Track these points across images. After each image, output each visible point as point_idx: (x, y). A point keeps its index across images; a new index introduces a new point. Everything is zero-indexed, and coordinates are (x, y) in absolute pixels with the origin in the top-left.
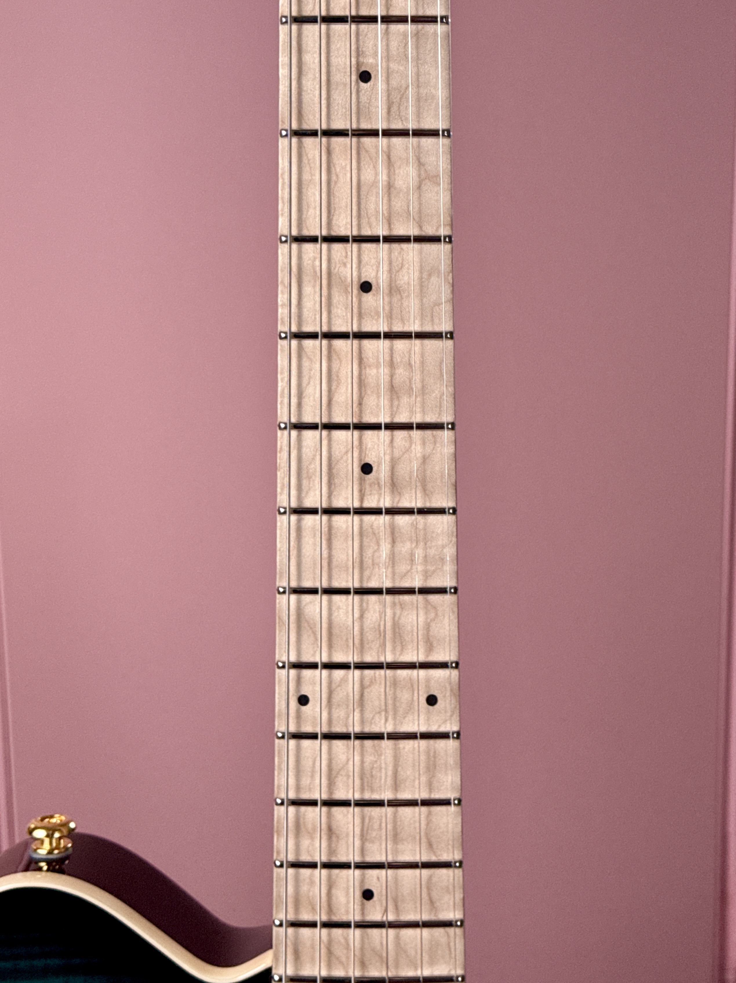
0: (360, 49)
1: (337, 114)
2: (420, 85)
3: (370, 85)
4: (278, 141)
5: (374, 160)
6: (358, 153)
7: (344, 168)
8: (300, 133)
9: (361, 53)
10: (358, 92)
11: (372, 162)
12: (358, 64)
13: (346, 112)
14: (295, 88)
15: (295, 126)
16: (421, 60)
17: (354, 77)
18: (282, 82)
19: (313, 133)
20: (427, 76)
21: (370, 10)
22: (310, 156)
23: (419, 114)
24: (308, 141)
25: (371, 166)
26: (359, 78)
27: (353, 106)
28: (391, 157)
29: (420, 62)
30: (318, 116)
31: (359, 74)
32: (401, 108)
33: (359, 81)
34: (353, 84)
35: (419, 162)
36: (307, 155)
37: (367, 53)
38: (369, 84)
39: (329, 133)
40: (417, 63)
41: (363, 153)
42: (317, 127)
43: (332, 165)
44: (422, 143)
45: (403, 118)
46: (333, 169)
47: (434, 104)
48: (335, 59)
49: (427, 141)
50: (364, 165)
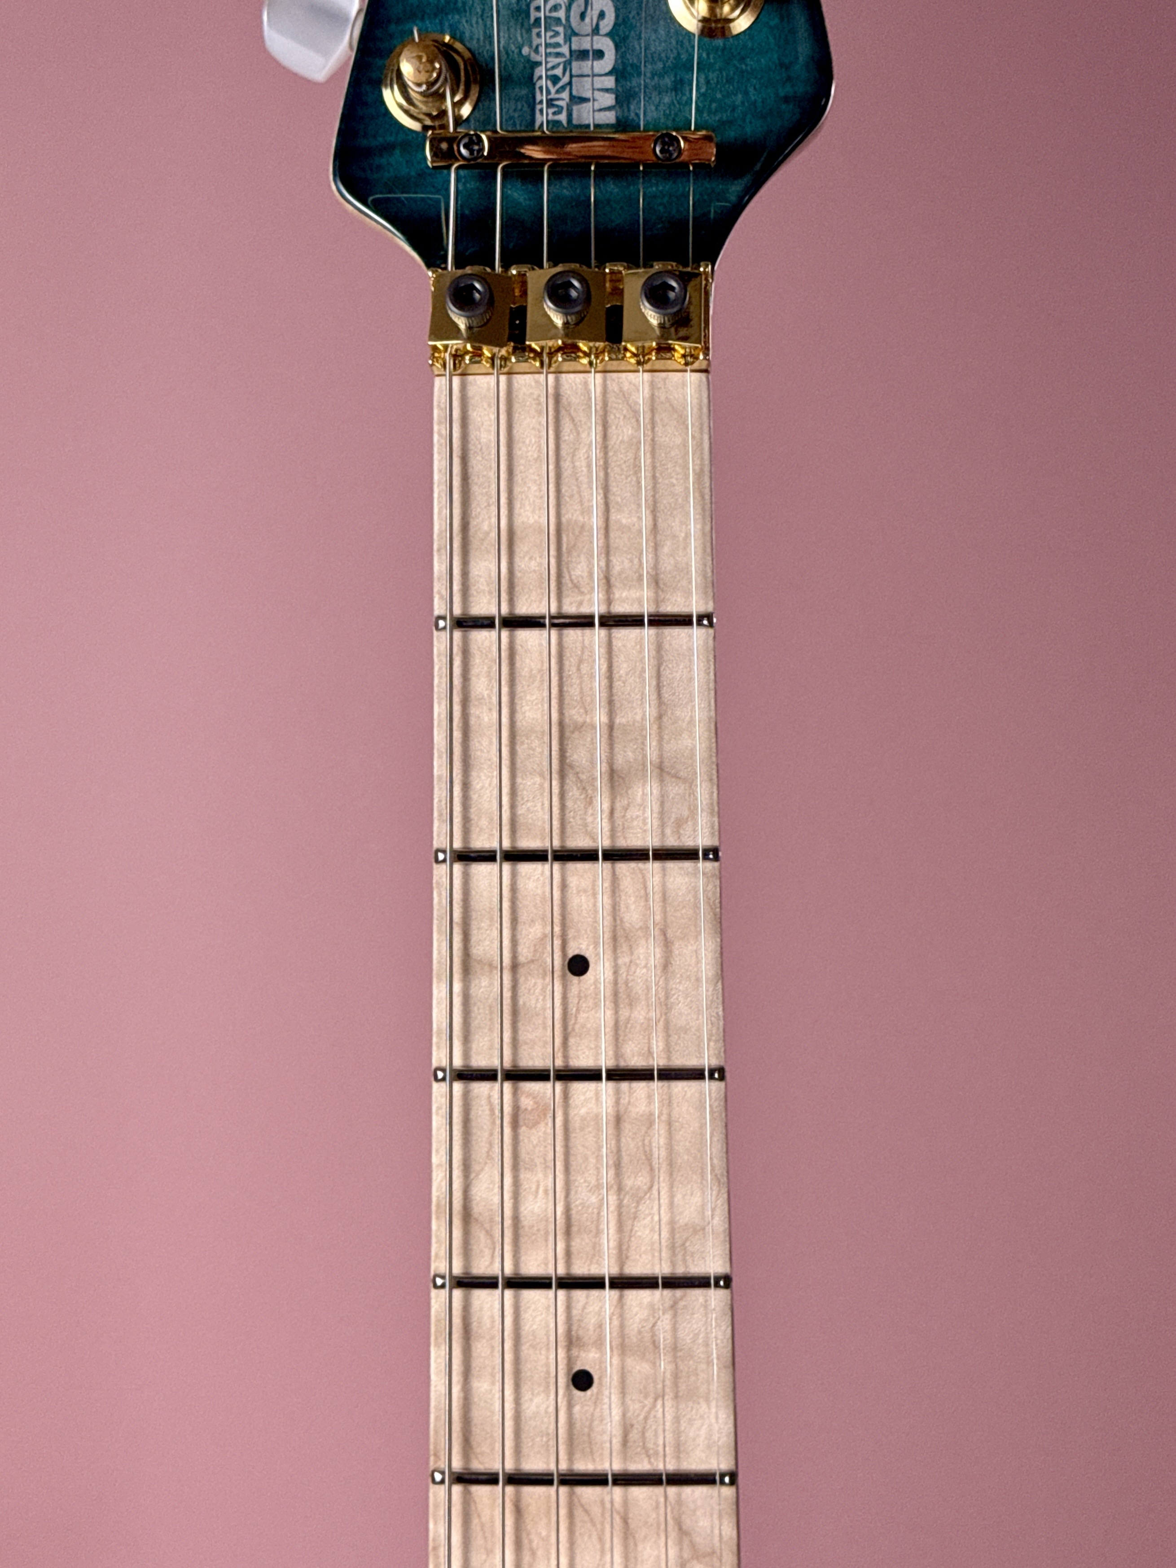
0: (573, 1333)
1: (532, 1446)
2: (680, 1394)
3: (592, 1395)
4: (427, 1491)
5: (599, 1526)
6: (571, 1515)
7: (546, 1539)
8: (466, 1479)
9: (574, 1339)
10: (570, 1406)
11: (596, 1530)
12: (570, 1361)
13: (548, 1441)
14: (459, 1398)
15: (457, 1465)
16: (681, 1350)
17: (563, 1380)
18: (435, 1386)
19: (491, 1479)
20: (693, 1378)
21: (589, 1265)
22: (485, 1518)
23: (679, 1445)
24: (480, 1491)
25: (595, 1538)
26: (571, 1383)
27: (561, 1431)
28: (630, 1521)
29: (679, 1354)
30: (498, 1446)
31: (571, 1377)
32: (647, 1435)
33: (572, 1387)
34: (561, 1392)
35: (680, 1529)
36: (479, 1516)
37: (586, 1339)
38: (589, 1392)
39: (518, 1479)
40: (675, 1357)
41: (579, 1513)
42: (495, 1466)
43: (524, 1535)
44: (684, 1496)
45: (651, 1452)
46: (525, 1542)
47: (705, 1427)
48: (528, 1349)
49: (693, 1491)
50: (580, 1534)
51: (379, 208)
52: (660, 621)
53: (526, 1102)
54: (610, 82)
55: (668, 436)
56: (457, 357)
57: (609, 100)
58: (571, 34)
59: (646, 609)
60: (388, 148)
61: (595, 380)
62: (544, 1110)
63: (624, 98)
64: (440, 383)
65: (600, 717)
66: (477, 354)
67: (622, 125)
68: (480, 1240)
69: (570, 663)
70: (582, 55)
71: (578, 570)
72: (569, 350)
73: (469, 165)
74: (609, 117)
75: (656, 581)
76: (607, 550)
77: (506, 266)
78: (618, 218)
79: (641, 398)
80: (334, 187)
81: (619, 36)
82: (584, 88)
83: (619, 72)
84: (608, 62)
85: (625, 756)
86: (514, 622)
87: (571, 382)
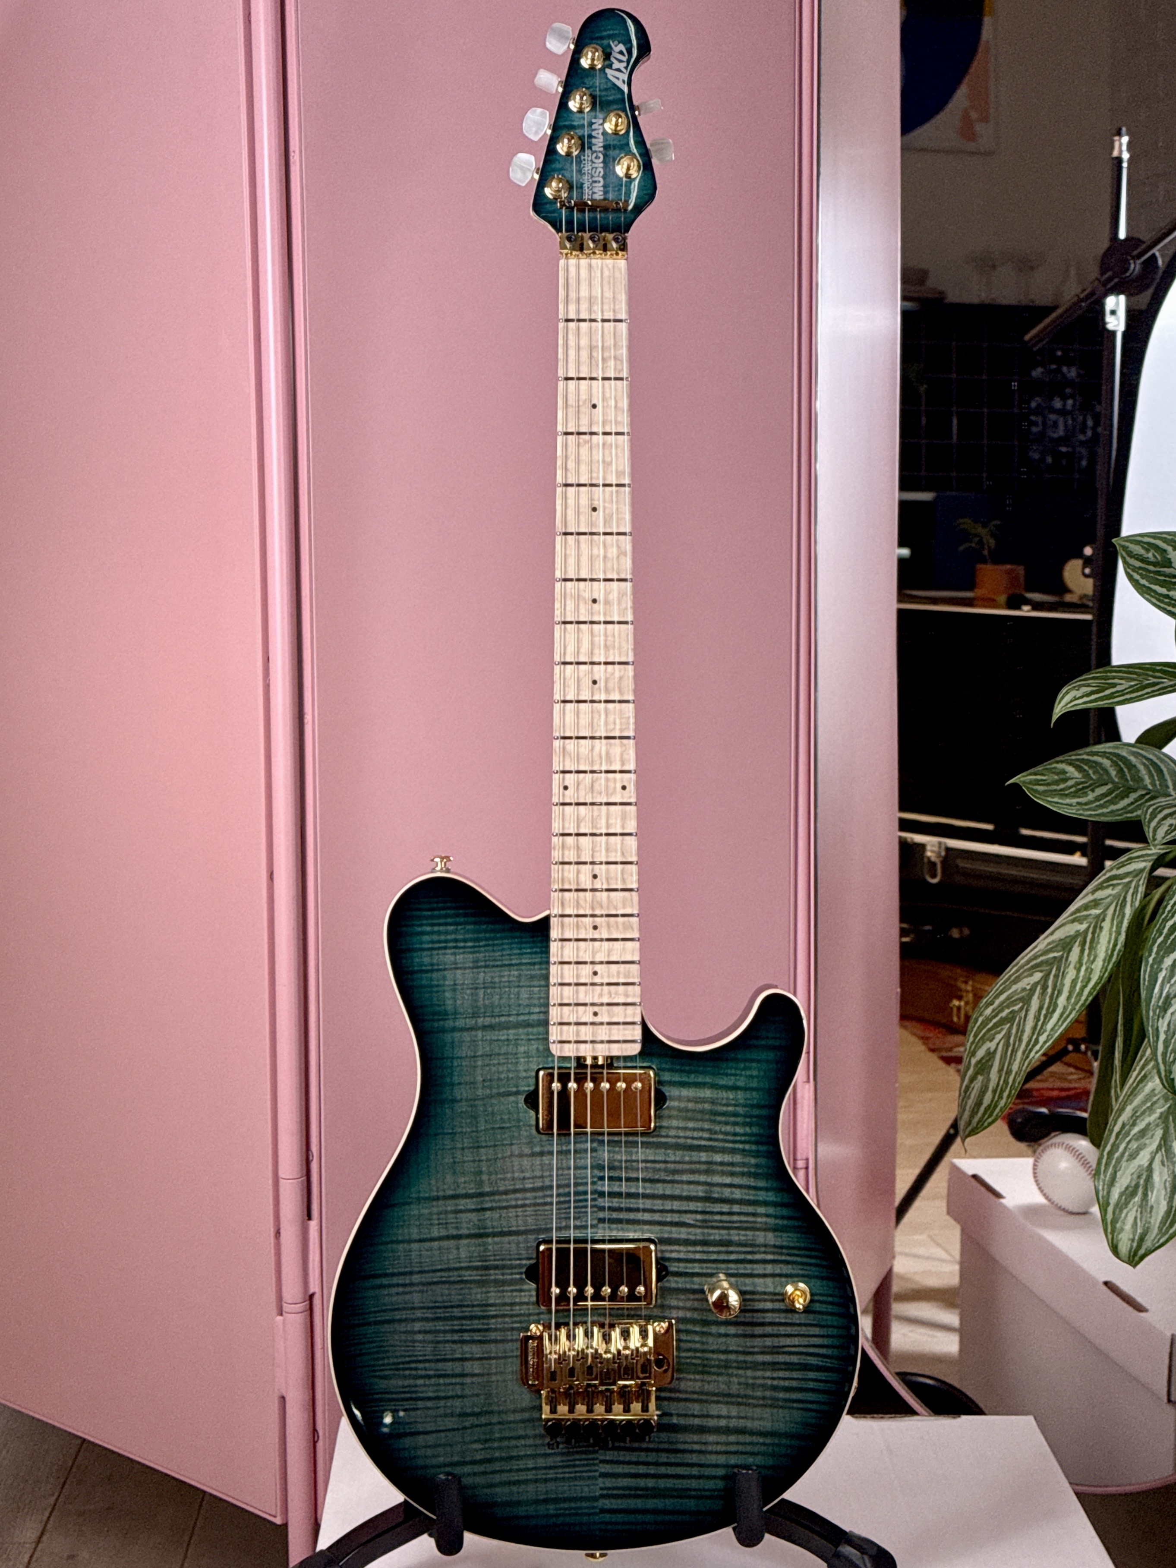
0: (592, 498)
1: (582, 526)
2: (619, 513)
4: (556, 537)
5: (598, 546)
6: (591, 543)
7: (585, 549)
8: (566, 534)
10: (591, 516)
12: (591, 504)
13: (586, 524)
14: (564, 514)
15: (563, 531)
17: (590, 510)
18: (558, 511)
19: (572, 534)
20: (622, 509)
21: (597, 481)
22: (570, 544)
23: (618, 525)
24: (569, 537)
25: (597, 548)
26: (592, 510)
27: (589, 522)
28: (606, 544)
29: (618, 503)
30: (573, 526)
32: (610, 523)
34: (589, 512)
35: (618, 546)
37: (595, 499)
38: (596, 512)
39: (579, 534)
41: (593, 543)
42: (573, 531)
43: (580, 548)
44: (619, 538)
45: (611, 527)
46: (580, 550)
47: (624, 521)
48: (581, 502)
49: (621, 537)
50: (594, 548)
51: (544, 218)
52: (616, 321)
53: (581, 441)
54: (602, 189)
55: (617, 274)
56: (566, 254)
57: (601, 193)
58: (592, 176)
59: (612, 318)
60: (546, 203)
61: (599, 261)
62: (586, 442)
63: (606, 192)
64: (562, 262)
65: (600, 344)
66: (571, 254)
67: (605, 199)
68: (569, 475)
69: (593, 330)
70: (595, 182)
71: (595, 308)
72: (594, 253)
73: (567, 208)
74: (602, 197)
75: (614, 311)
76: (602, 303)
77: (578, 232)
78: (605, 222)
79: (610, 266)
80: (532, 213)
81: (604, 177)
82: (595, 190)
83: (604, 186)
84: (602, 183)
85: (606, 354)
86: (579, 320)
87: (594, 262)
